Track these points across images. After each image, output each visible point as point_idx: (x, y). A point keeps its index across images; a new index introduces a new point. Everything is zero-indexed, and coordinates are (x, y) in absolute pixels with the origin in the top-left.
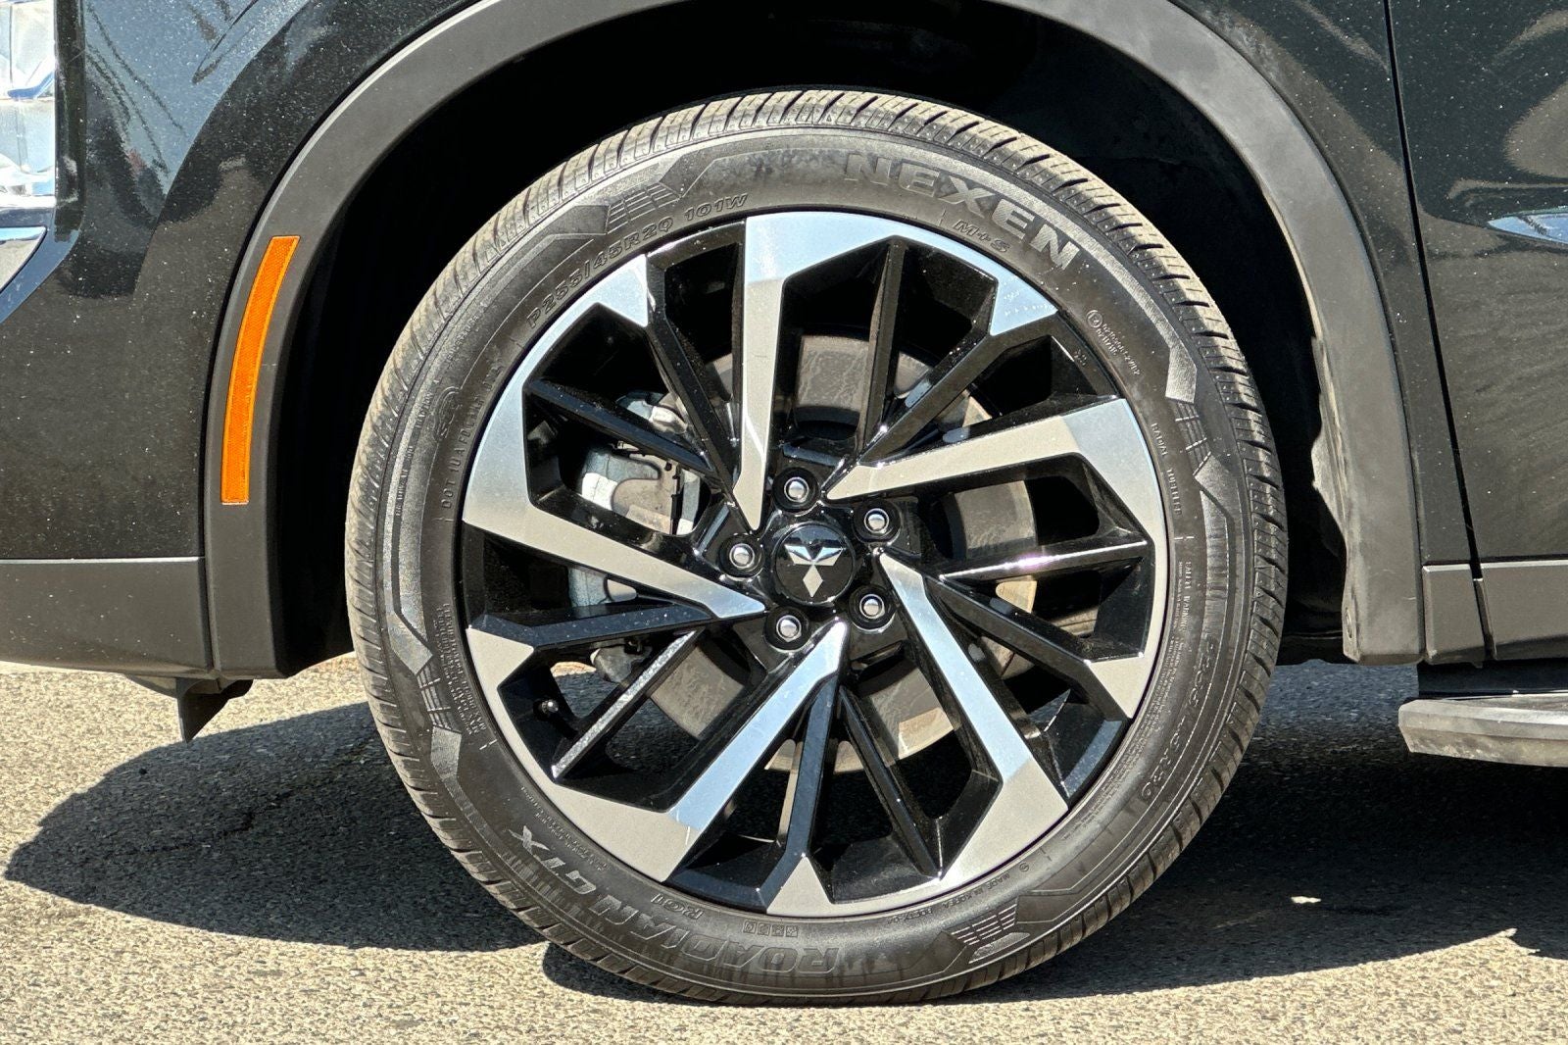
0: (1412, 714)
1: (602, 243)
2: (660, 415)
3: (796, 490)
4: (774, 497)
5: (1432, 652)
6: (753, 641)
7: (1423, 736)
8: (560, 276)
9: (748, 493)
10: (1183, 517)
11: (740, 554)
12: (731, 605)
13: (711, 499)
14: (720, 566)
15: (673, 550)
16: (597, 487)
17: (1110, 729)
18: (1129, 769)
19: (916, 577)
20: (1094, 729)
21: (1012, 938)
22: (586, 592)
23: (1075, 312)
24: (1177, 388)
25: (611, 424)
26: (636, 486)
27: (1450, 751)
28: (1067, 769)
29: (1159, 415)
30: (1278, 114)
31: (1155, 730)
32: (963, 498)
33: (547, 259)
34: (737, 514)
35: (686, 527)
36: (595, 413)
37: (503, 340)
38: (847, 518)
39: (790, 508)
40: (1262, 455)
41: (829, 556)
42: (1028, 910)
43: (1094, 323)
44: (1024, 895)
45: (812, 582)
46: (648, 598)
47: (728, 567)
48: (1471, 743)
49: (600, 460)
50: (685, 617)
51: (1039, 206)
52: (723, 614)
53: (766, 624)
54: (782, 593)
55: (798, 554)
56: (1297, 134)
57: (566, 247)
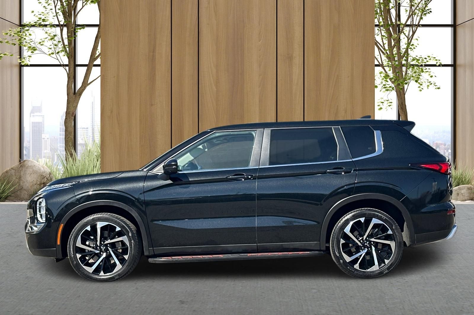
0: (150, 260)
1: (87, 224)
2: (92, 237)
3: (102, 243)
4: (100, 243)
5: (150, 255)
6: (99, 254)
7: (150, 261)
8: (83, 227)
9: (98, 243)
10: (131, 245)
11: (98, 248)
12: (97, 252)
13: (96, 244)
14: (96, 249)
15: (93, 248)
16: (87, 243)
17: (125, 261)
18: (127, 264)
19: (111, 249)
20: (124, 261)
21: (118, 277)
22: (87, 251)
23: (122, 229)
24: (130, 235)
25: (88, 238)
26: (90, 243)
27: (152, 262)
28: (122, 264)
29: (128, 236)
30: (137, 214)
31: (129, 260)
32: (116, 243)
33: (82, 226)
34: (98, 245)
35: (94, 246)
36: (86, 237)
37: (79, 232)
38: (106, 245)
39: (102, 244)
40: (137, 240)
41: (104, 248)
42: (119, 275)
43: (124, 230)
44: (119, 274)
45: (103, 250)
46: (91, 251)
47: (97, 249)
48: (153, 262)
49: (88, 241)
50: (93, 253)
51: (120, 221)
52: (96, 252)
53: (100, 253)
54: (101, 251)
55: (102, 247)
56: (139, 216)
57: (84, 225)
